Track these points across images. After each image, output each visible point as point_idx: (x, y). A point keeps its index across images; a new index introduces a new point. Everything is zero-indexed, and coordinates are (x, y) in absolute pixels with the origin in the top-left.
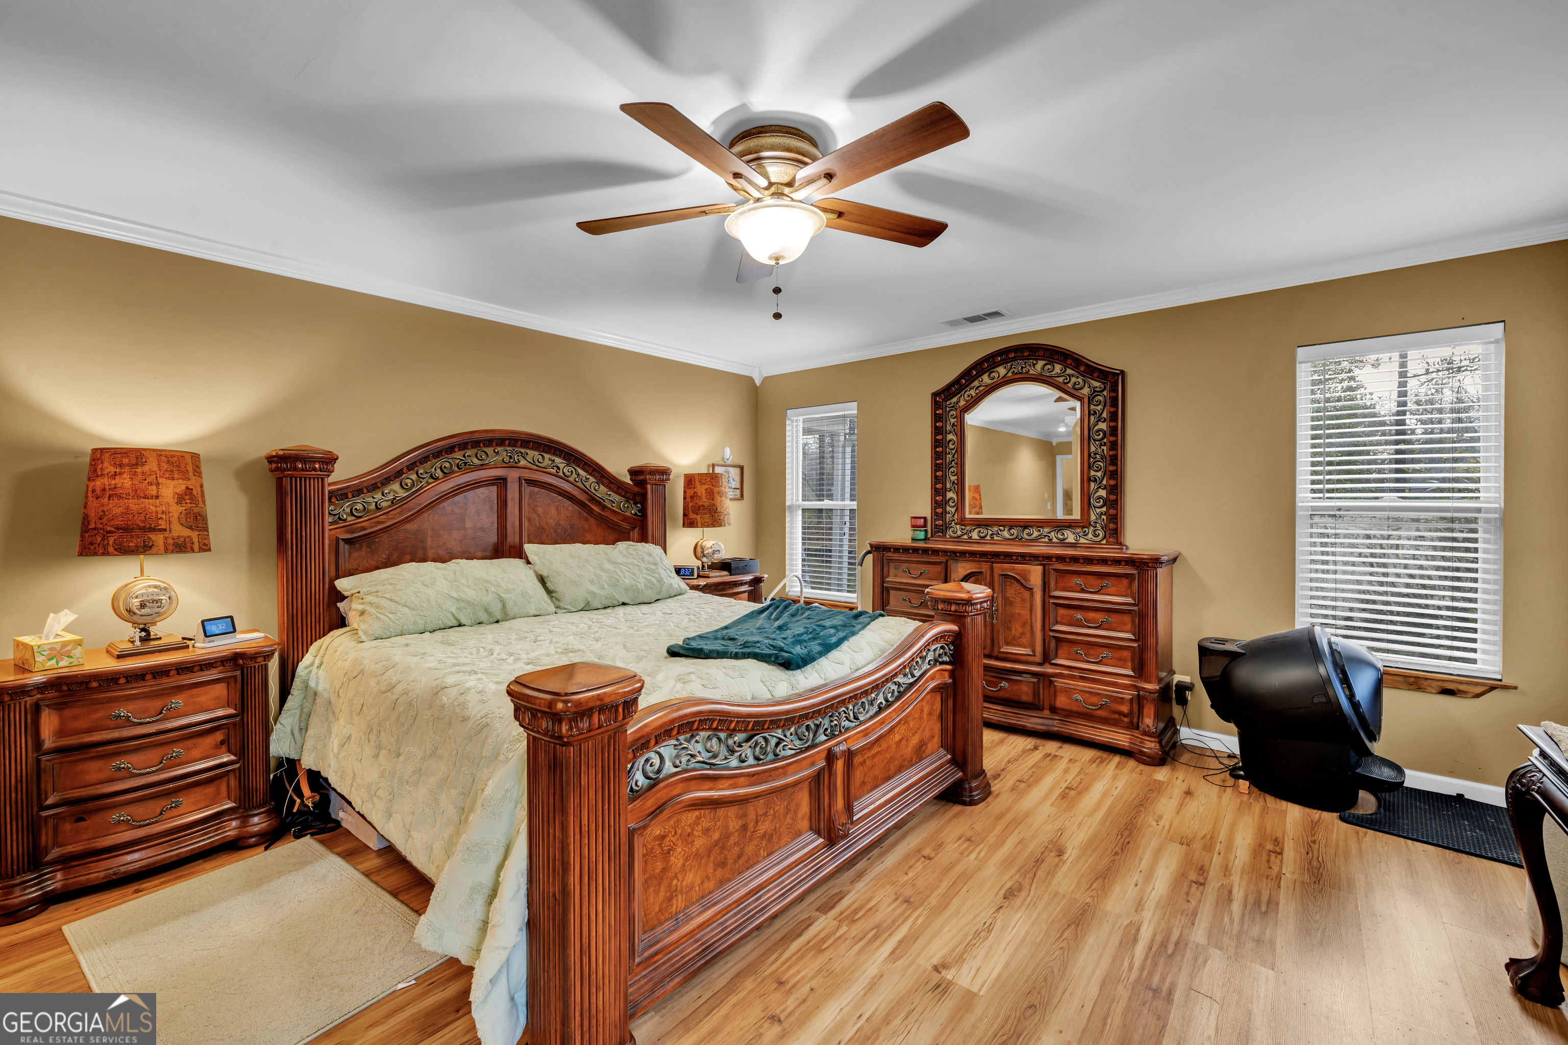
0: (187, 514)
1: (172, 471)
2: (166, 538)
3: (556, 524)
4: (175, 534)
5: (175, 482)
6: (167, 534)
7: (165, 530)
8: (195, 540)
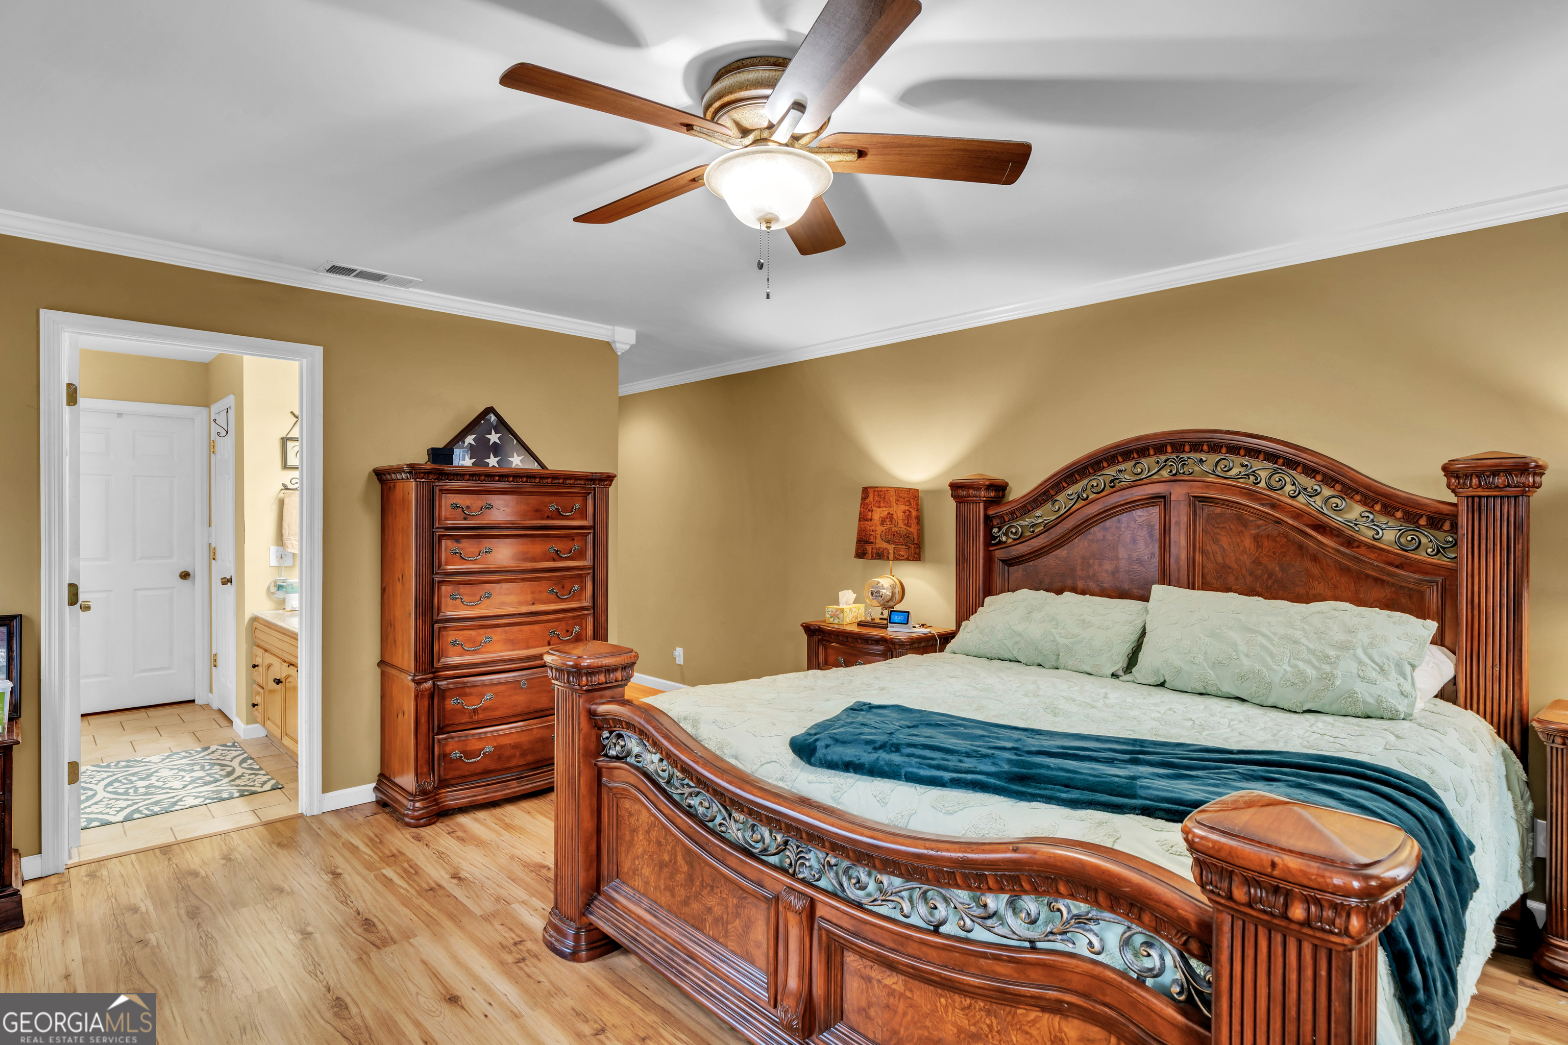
0: (886, 532)
1: (880, 502)
2: (872, 548)
3: (1254, 562)
4: (878, 546)
5: (881, 509)
6: (873, 546)
7: (872, 543)
8: (891, 551)
